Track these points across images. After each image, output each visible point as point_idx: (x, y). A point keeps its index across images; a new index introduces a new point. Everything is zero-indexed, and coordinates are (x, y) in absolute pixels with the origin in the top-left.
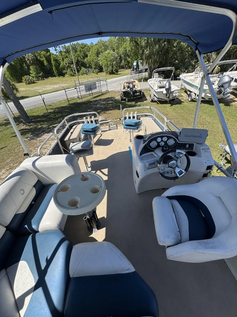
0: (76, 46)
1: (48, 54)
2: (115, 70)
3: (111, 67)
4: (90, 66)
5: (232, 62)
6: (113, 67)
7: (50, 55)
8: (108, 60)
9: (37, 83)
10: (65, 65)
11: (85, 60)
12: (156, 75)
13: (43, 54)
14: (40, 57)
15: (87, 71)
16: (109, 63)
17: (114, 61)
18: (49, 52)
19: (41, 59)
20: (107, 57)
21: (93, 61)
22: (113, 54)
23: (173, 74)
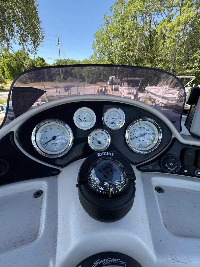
0: (67, 61)
1: (44, 63)
2: (94, 81)
3: (91, 79)
4: (76, 76)
5: (189, 77)
6: (93, 79)
7: (45, 64)
8: (90, 72)
9: (29, 84)
10: (55, 72)
11: (73, 71)
12: (126, 84)
13: (39, 63)
14: (37, 65)
15: (73, 80)
16: (90, 75)
17: (95, 75)
18: (45, 62)
19: (37, 66)
20: (89, 70)
21: (78, 73)
22: (95, 69)
23: (140, 84)
